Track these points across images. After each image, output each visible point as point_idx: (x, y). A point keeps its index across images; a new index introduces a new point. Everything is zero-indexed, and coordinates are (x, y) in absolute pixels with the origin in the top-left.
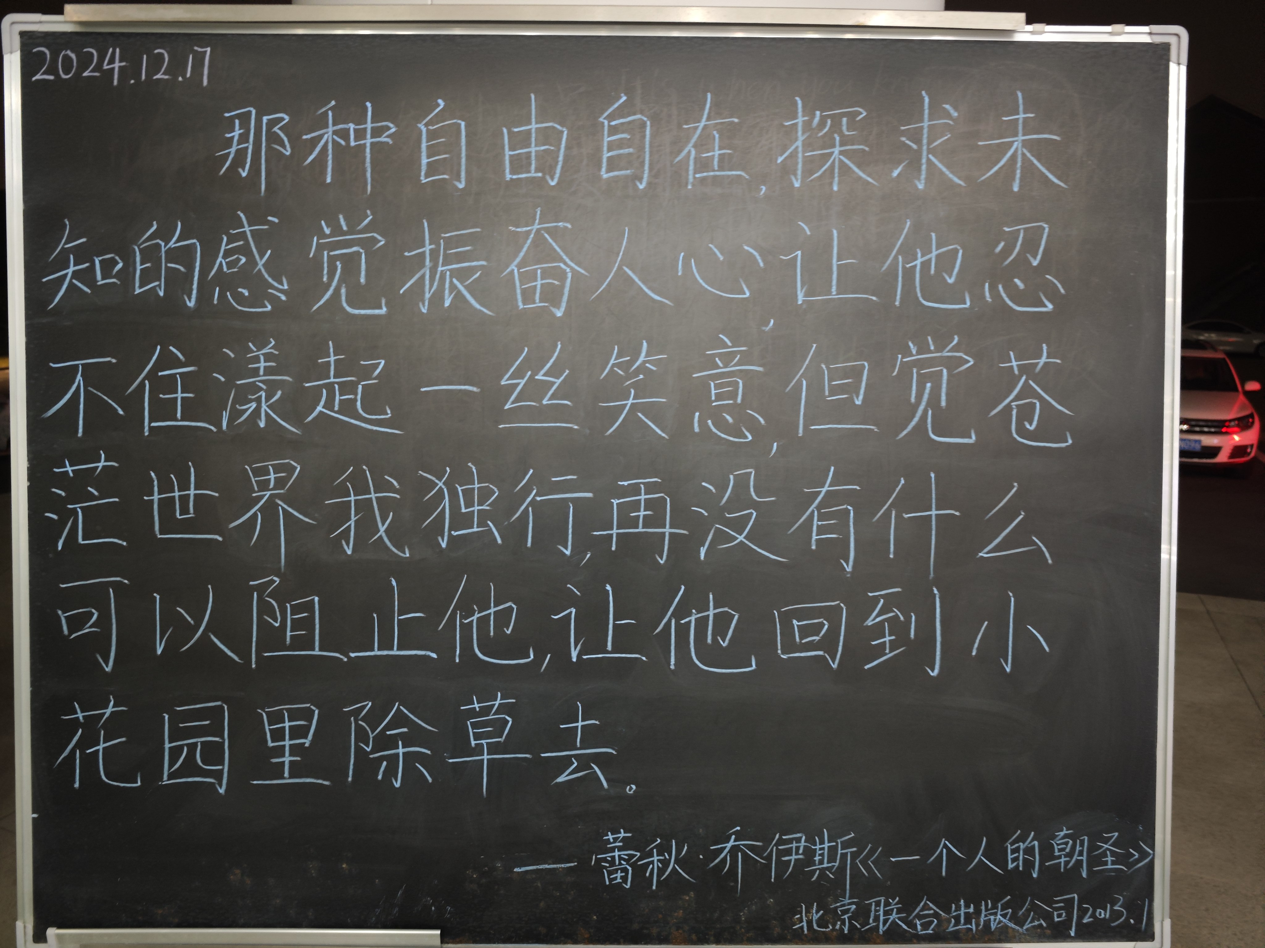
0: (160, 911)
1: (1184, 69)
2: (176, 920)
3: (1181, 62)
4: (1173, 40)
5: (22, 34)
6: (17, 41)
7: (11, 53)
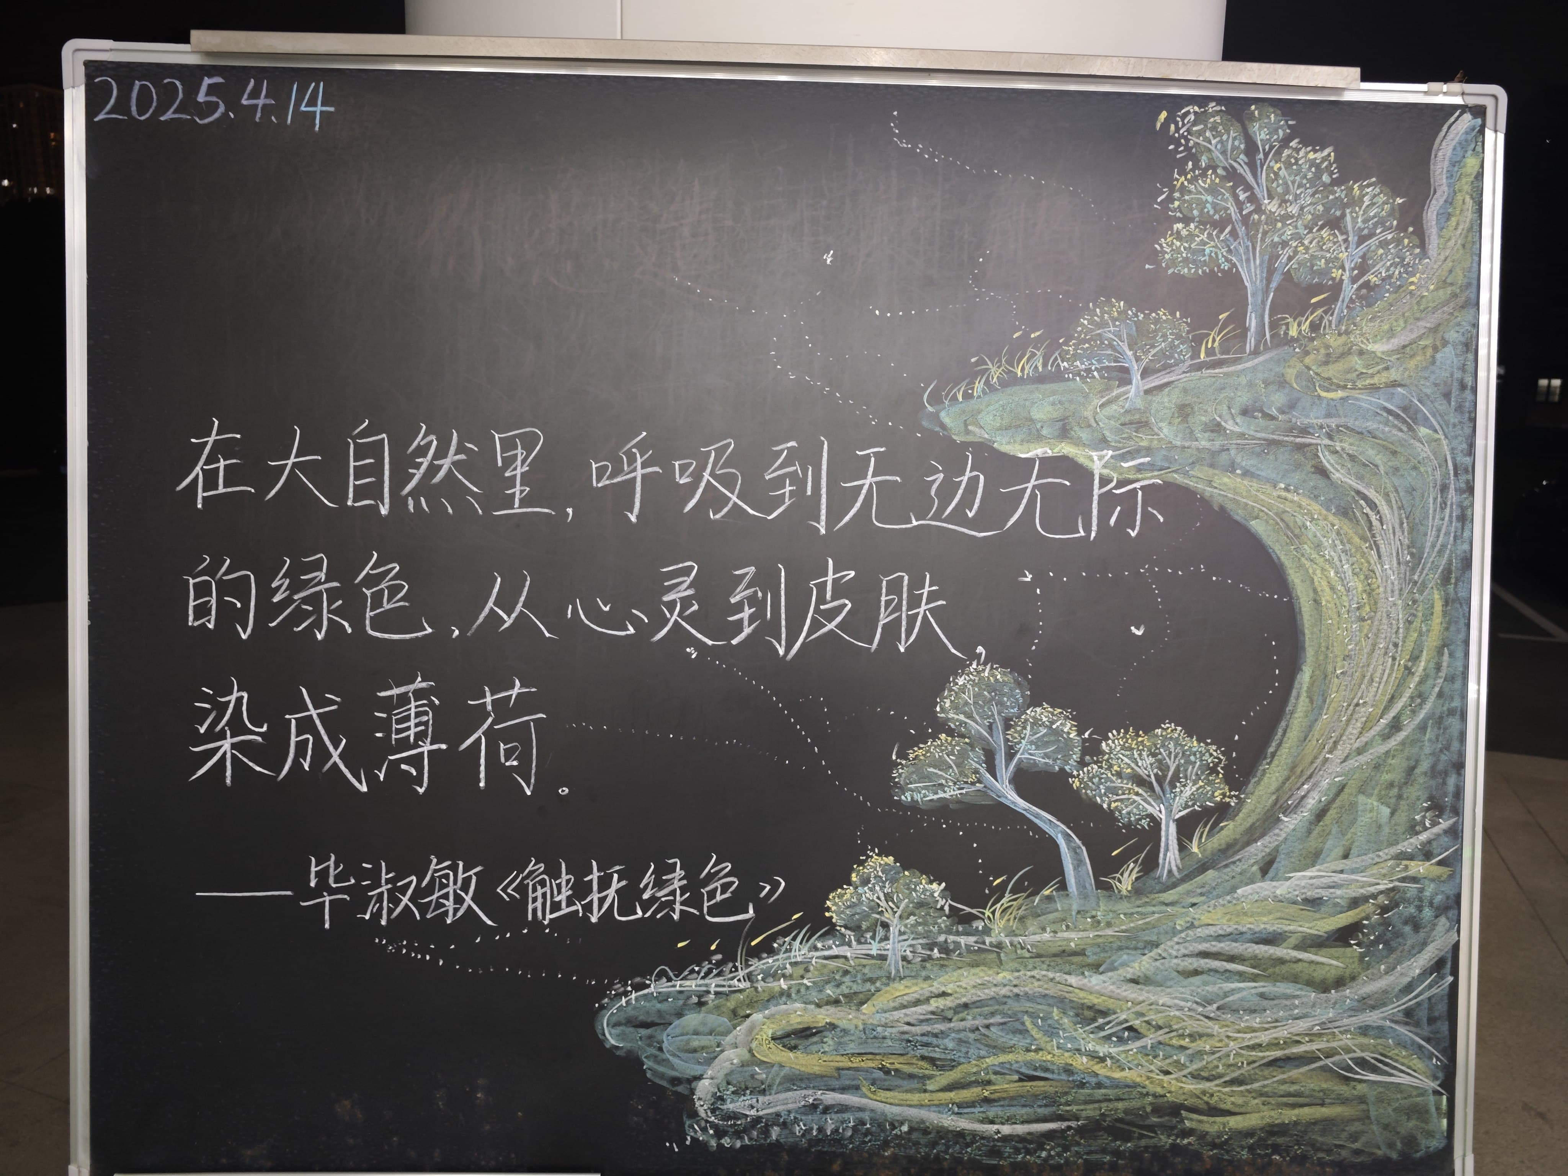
0: (249, 1152)
1: (1501, 137)
2: (269, 1164)
3: (1498, 128)
4: (1489, 103)
5: (88, 64)
6: (81, 70)
7: (73, 87)
